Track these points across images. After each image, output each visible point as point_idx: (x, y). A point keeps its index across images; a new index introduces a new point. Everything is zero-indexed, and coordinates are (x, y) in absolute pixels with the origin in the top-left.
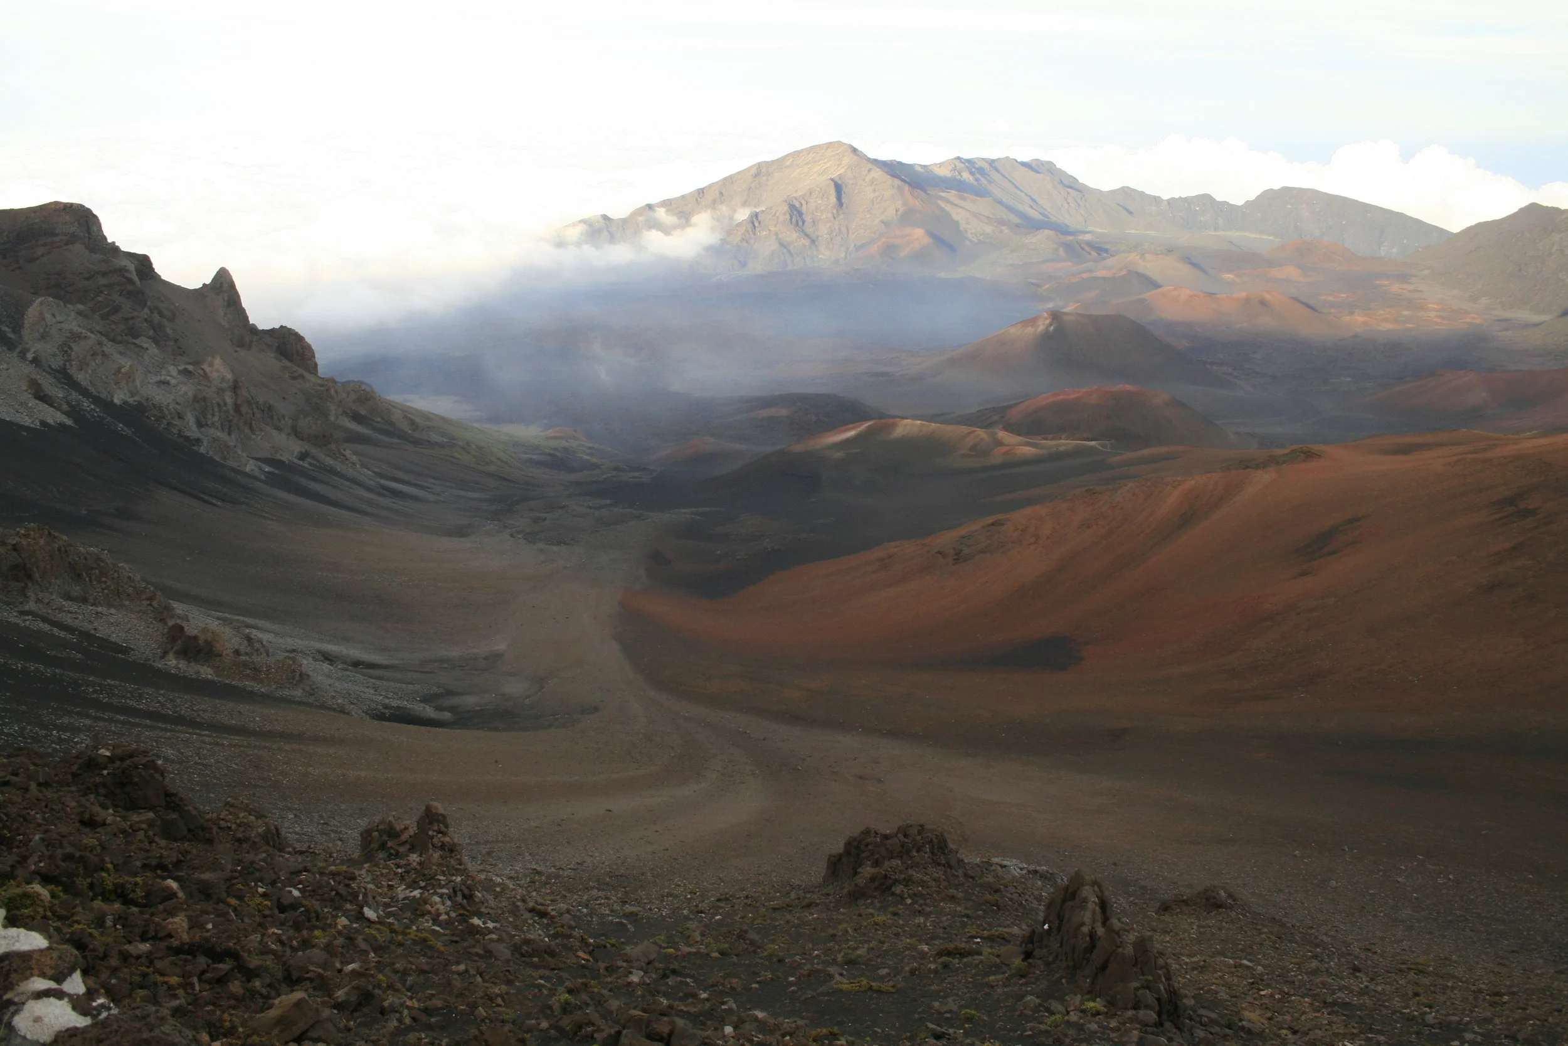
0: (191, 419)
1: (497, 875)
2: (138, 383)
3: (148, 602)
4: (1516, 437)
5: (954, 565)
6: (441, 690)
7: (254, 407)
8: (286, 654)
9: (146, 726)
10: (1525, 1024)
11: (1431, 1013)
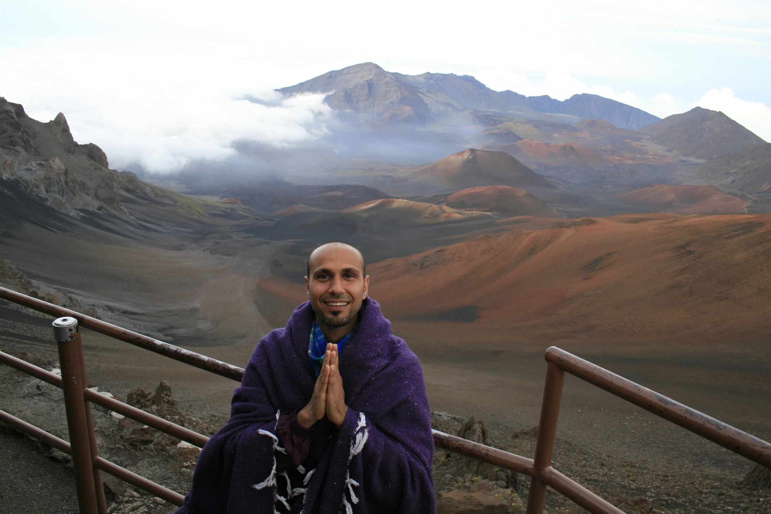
0: (42, 188)
1: (194, 417)
2: (15, 169)
3: (19, 280)
4: (686, 216)
5: (420, 270)
6: (168, 326)
7: (75, 182)
8: (90, 307)
9: (18, 342)
10: (674, 488)
11: (633, 484)
